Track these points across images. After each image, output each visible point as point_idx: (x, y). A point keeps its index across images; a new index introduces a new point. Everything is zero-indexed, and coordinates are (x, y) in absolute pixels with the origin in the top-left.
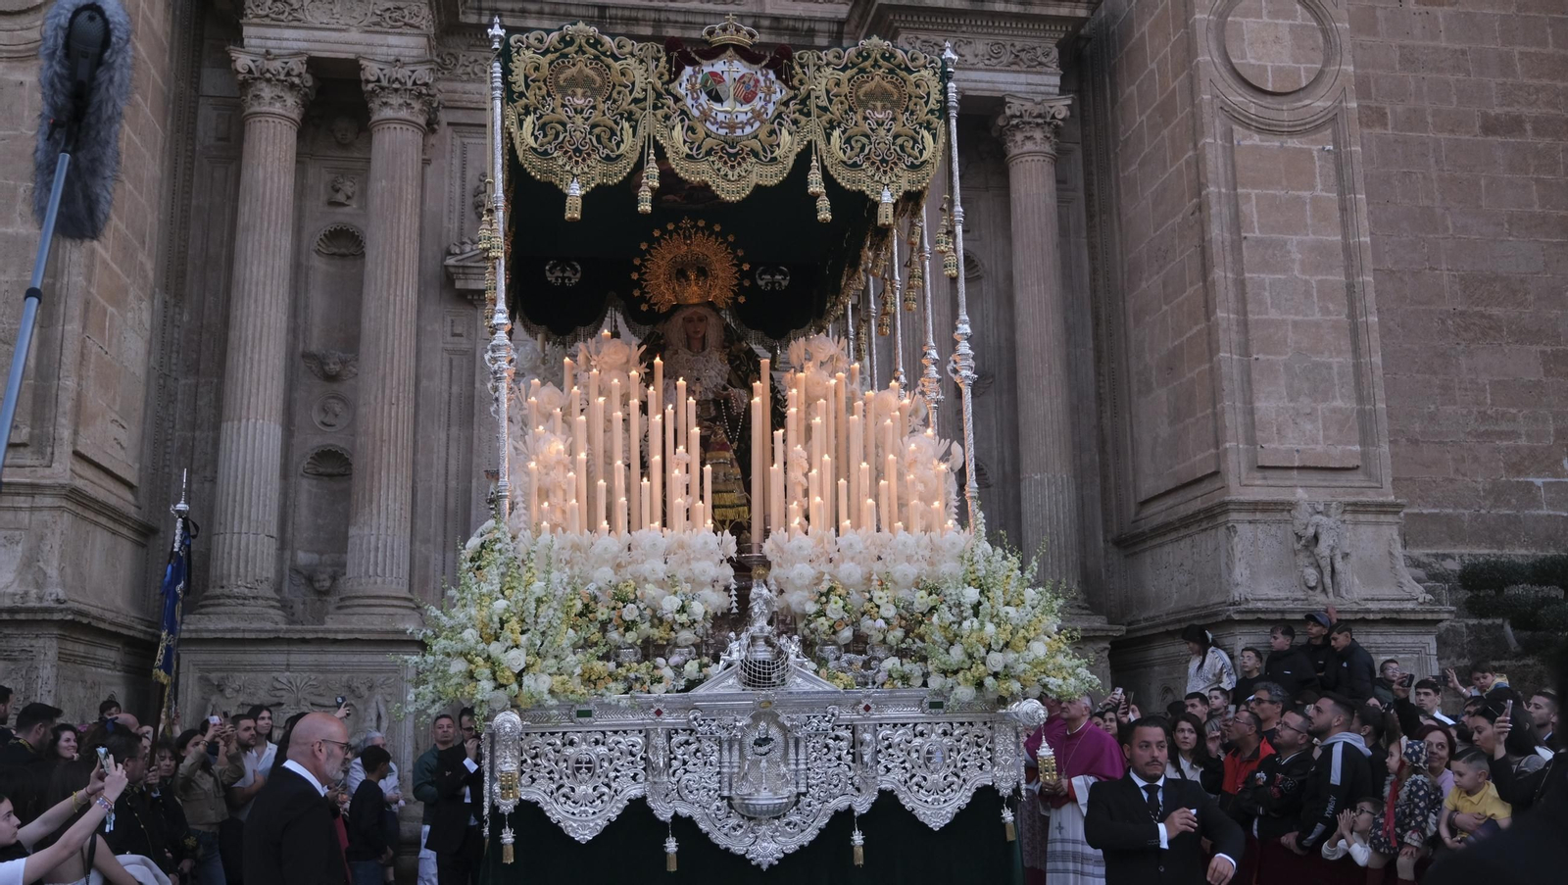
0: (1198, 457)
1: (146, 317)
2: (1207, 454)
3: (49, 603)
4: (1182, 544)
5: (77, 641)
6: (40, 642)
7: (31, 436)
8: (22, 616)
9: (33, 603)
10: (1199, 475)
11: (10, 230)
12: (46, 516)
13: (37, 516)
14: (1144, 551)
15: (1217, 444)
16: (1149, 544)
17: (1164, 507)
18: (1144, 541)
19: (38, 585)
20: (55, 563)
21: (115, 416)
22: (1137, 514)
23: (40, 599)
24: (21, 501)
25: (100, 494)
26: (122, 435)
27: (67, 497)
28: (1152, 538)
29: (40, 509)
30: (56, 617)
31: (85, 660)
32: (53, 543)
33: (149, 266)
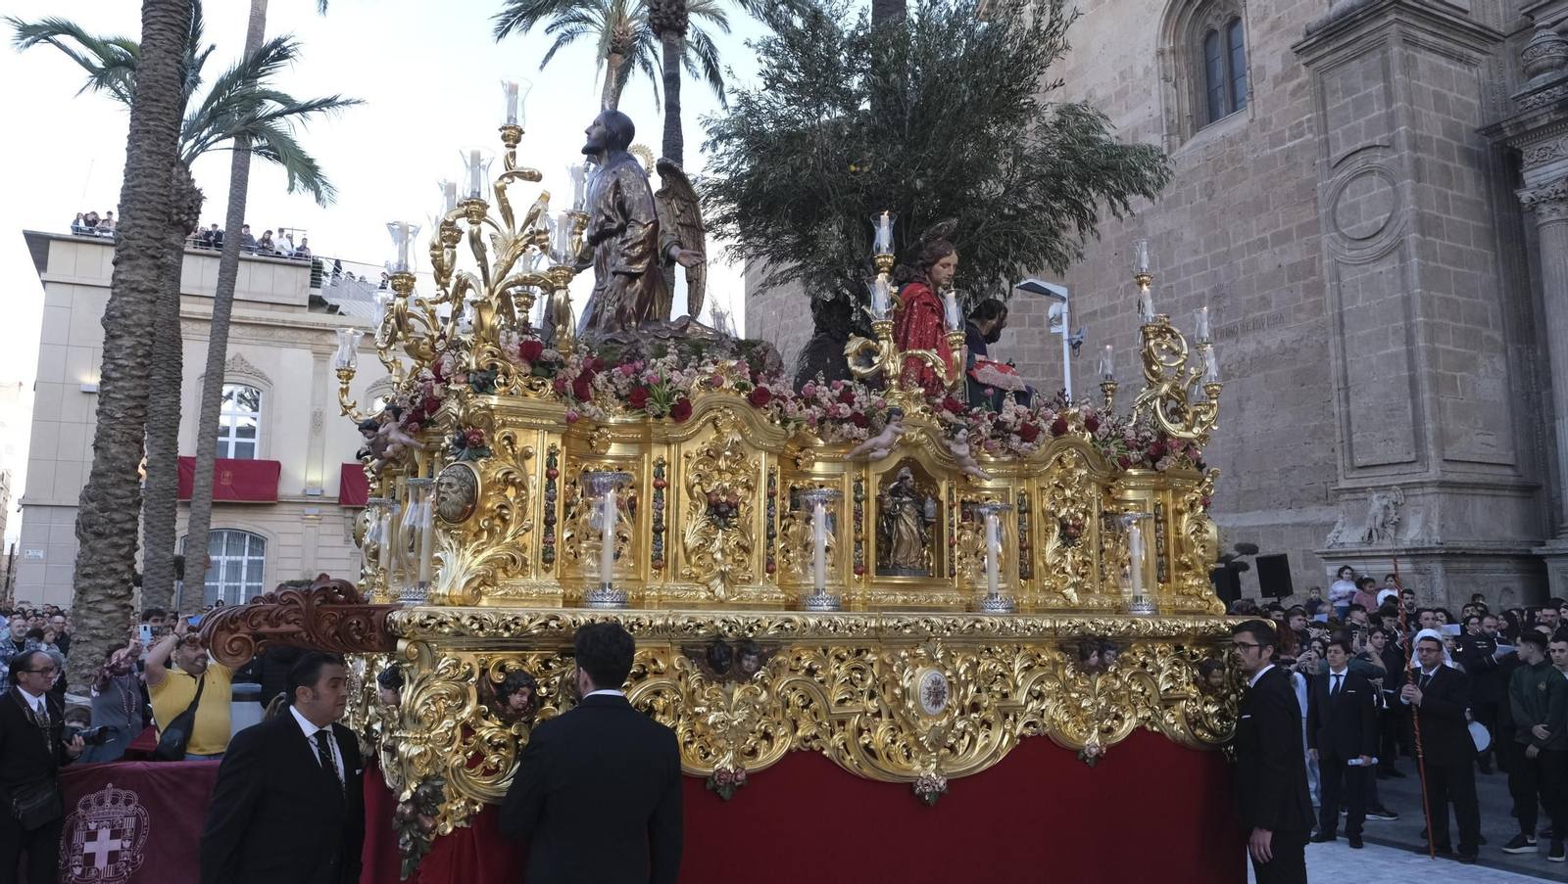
1: (1500, 364)
3: (1433, 545)
5: (1460, 562)
6: (1433, 565)
7: (1417, 456)
8: (1421, 552)
9: (1426, 545)
11: (1389, 351)
12: (1431, 498)
13: (1427, 498)
19: (1429, 536)
20: (1436, 523)
21: (1477, 431)
23: (1430, 542)
24: (1418, 491)
25: (1474, 478)
26: (1491, 440)
27: (1439, 486)
29: (1427, 494)
30: (1437, 552)
31: (1473, 571)
32: (1435, 513)
33: (1498, 336)
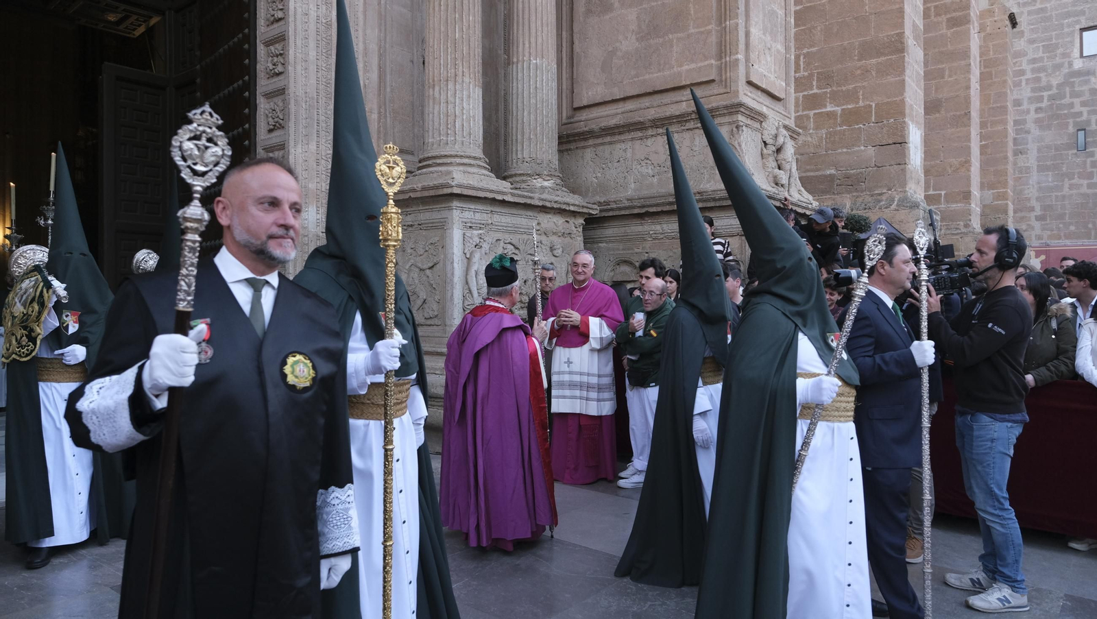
0: (686, 67)
2: (699, 65)
4: (649, 142)
10: (684, 83)
14: (584, 148)
15: (721, 54)
16: (591, 142)
17: (619, 111)
18: (585, 139)
22: (568, 118)
28: (598, 137)
